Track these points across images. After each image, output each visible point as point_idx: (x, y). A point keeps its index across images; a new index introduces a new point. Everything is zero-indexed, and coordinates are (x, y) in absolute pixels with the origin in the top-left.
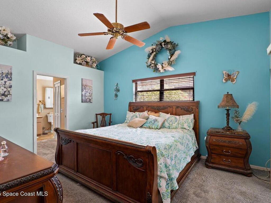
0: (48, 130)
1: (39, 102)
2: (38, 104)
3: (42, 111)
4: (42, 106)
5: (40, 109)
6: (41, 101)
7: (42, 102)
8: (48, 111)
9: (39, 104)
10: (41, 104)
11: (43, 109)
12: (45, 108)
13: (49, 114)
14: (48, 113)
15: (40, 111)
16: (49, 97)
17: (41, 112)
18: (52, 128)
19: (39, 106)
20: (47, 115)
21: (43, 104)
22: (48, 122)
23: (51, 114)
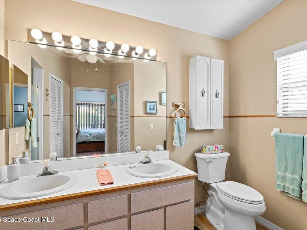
1: (173, 108)
2: (171, 117)
3: (183, 143)
5: (176, 133)
6: (178, 106)
7: (181, 107)
8: (197, 140)
9: (173, 115)
10: (178, 114)
12: (190, 130)
13: (199, 151)
14: (197, 147)
16: (203, 92)
17: (181, 144)
19: (174, 121)
20: (195, 157)
21: (184, 117)
22: (199, 179)
23: (210, 154)
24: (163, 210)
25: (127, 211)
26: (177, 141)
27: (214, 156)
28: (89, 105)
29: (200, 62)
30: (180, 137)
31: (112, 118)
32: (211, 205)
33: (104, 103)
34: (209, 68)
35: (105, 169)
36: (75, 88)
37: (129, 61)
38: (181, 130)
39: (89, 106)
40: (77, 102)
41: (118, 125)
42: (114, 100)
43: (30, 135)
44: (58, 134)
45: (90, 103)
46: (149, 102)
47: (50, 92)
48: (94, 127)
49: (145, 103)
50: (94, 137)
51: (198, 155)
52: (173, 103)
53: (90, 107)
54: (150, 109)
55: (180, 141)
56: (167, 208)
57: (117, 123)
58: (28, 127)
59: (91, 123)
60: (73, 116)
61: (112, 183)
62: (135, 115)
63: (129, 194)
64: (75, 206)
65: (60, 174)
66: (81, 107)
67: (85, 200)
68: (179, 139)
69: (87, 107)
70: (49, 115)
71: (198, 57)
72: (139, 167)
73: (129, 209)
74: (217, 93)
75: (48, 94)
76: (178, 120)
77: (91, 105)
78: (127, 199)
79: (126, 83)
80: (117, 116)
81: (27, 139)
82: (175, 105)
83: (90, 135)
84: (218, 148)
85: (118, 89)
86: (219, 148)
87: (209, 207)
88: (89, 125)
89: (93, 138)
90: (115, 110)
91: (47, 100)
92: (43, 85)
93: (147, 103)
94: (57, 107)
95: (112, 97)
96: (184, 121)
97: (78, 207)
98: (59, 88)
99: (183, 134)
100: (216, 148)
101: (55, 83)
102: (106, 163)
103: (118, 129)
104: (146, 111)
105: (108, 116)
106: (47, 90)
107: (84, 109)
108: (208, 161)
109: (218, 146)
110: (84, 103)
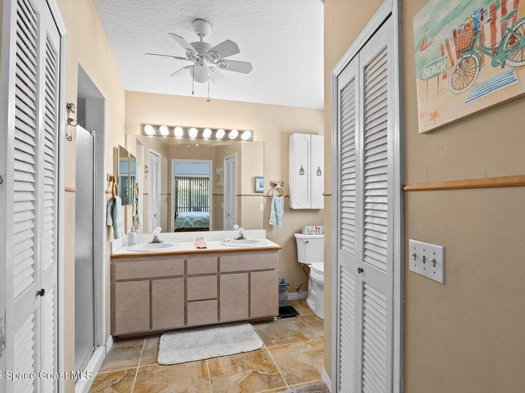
0: (298, 290)
1: (271, 187)
2: (268, 196)
3: (280, 222)
4: (279, 202)
5: (273, 212)
6: (276, 185)
7: (278, 186)
8: (297, 220)
9: (270, 194)
10: (276, 193)
11: (281, 215)
12: (289, 209)
13: (300, 232)
15: (273, 221)
16: (302, 170)
17: (277, 224)
18: (310, 288)
19: (271, 200)
20: (295, 237)
21: (282, 196)
22: (299, 261)
23: (309, 234)
24: (247, 274)
25: (217, 270)
26: (273, 220)
27: (314, 236)
28: (190, 179)
29: (298, 140)
30: (277, 216)
31: (218, 196)
32: (312, 288)
33: (208, 176)
34: (310, 145)
35: (202, 241)
36: (173, 161)
37: (226, 143)
38: (278, 209)
39: (190, 181)
40: (177, 176)
41: (225, 206)
42: (220, 174)
43: (137, 212)
44: (155, 216)
45: (192, 176)
46: (259, 178)
47: (149, 169)
48: (198, 209)
49: (255, 179)
50: (197, 222)
51: (298, 236)
52: (271, 182)
53: (192, 181)
54: (261, 186)
55: (277, 220)
56: (252, 273)
57: (223, 203)
58: (135, 205)
59: (194, 204)
60: (170, 194)
61: (206, 248)
62: (242, 194)
63: (218, 256)
64: (178, 260)
65: (165, 243)
66: (179, 181)
67: (186, 257)
68: (275, 219)
69: (188, 181)
70: (147, 194)
71: (296, 135)
72: (232, 241)
73: (219, 269)
74: (319, 170)
75: (148, 171)
76: (275, 200)
77: (193, 179)
78: (216, 260)
79: (233, 155)
80: (223, 195)
81: (134, 215)
82: (273, 184)
83: (192, 219)
84: (319, 229)
85: (225, 161)
86: (321, 228)
87: (310, 291)
88: (190, 208)
89: (195, 223)
90: (222, 187)
91: (146, 177)
92: (143, 162)
93: (257, 179)
94: (155, 184)
95: (218, 171)
96: (281, 200)
97: (180, 261)
98: (157, 163)
99: (279, 213)
100: (316, 228)
101: (154, 157)
102: (203, 237)
103: (224, 209)
104: (255, 189)
105: (213, 195)
106: (146, 167)
107: (183, 185)
108: (305, 241)
109: (320, 227)
110: (183, 176)
